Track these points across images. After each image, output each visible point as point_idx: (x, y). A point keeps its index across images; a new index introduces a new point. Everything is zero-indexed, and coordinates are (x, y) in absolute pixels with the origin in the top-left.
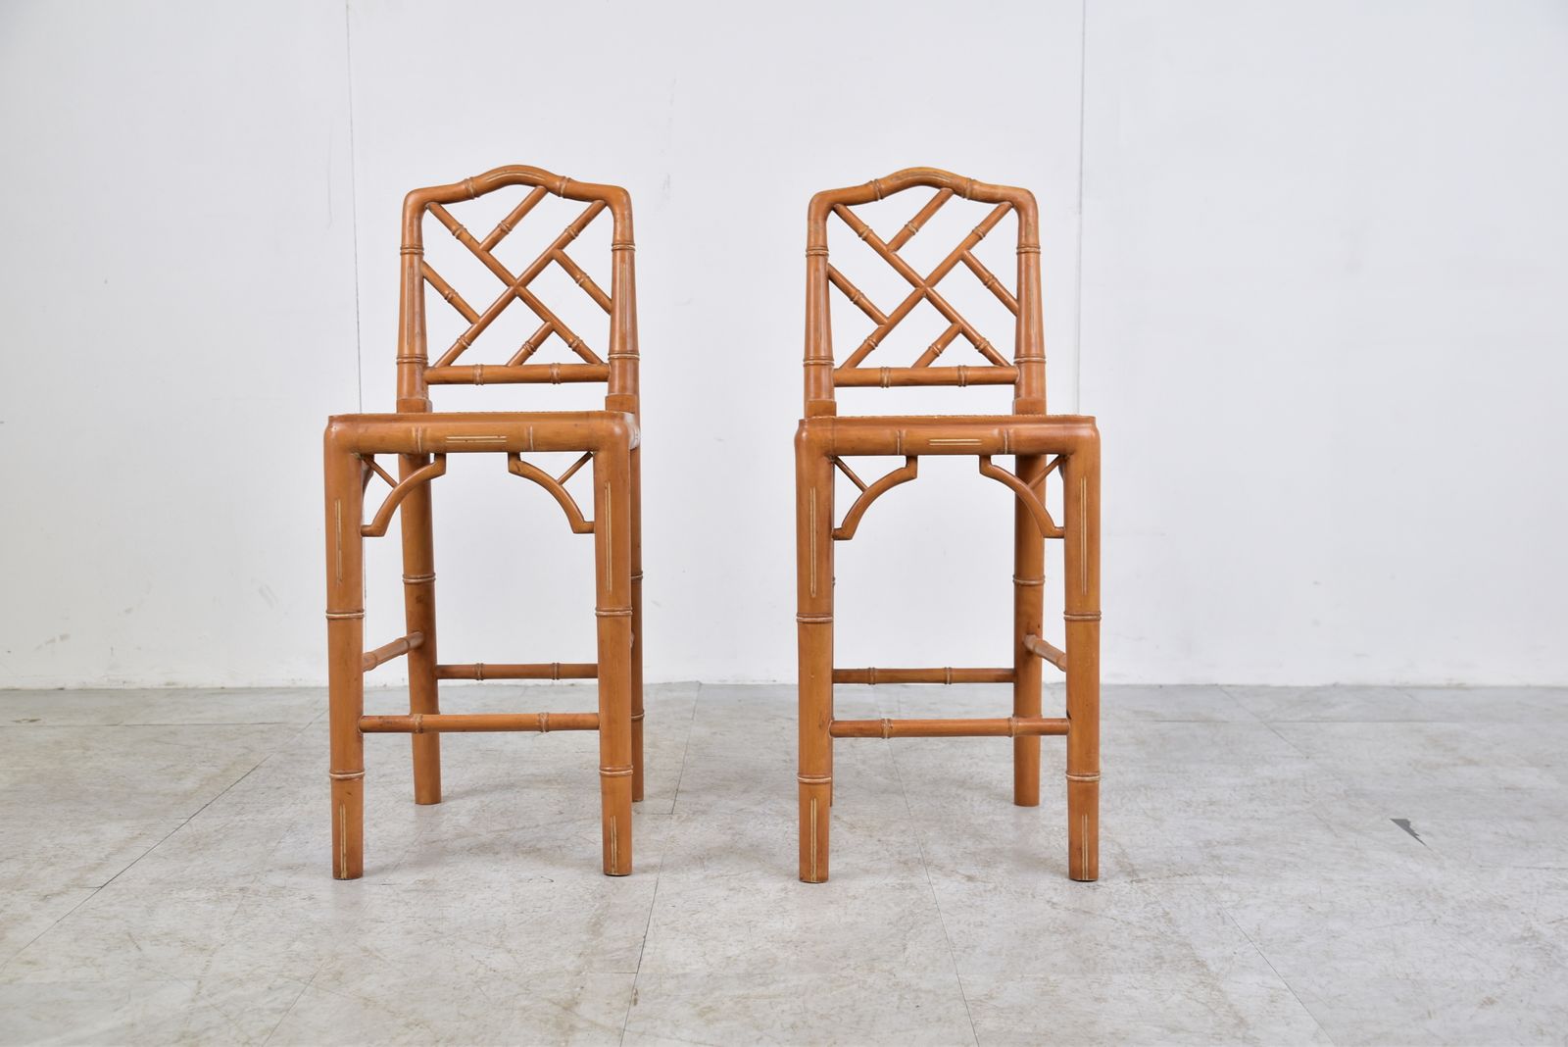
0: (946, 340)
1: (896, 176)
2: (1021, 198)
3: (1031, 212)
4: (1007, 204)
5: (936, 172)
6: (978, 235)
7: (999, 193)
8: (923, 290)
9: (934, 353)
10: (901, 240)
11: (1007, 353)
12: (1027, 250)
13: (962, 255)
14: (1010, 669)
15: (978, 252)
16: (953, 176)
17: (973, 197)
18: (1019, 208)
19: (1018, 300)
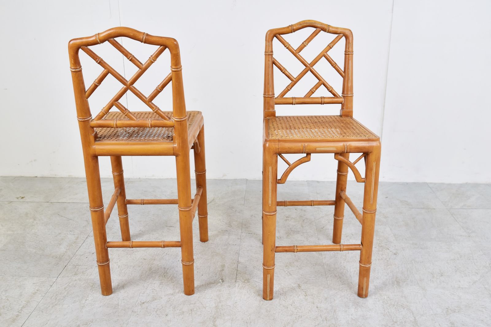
0: (317, 87)
1: (299, 23)
2: (347, 33)
3: (350, 39)
4: (342, 35)
5: (315, 22)
6: (330, 47)
7: (339, 31)
8: (309, 68)
9: (312, 92)
10: (301, 48)
11: (339, 92)
12: (348, 54)
13: (324, 55)
14: (334, 201)
15: (330, 53)
16: (322, 24)
17: (329, 32)
18: (347, 37)
19: (344, 72)
